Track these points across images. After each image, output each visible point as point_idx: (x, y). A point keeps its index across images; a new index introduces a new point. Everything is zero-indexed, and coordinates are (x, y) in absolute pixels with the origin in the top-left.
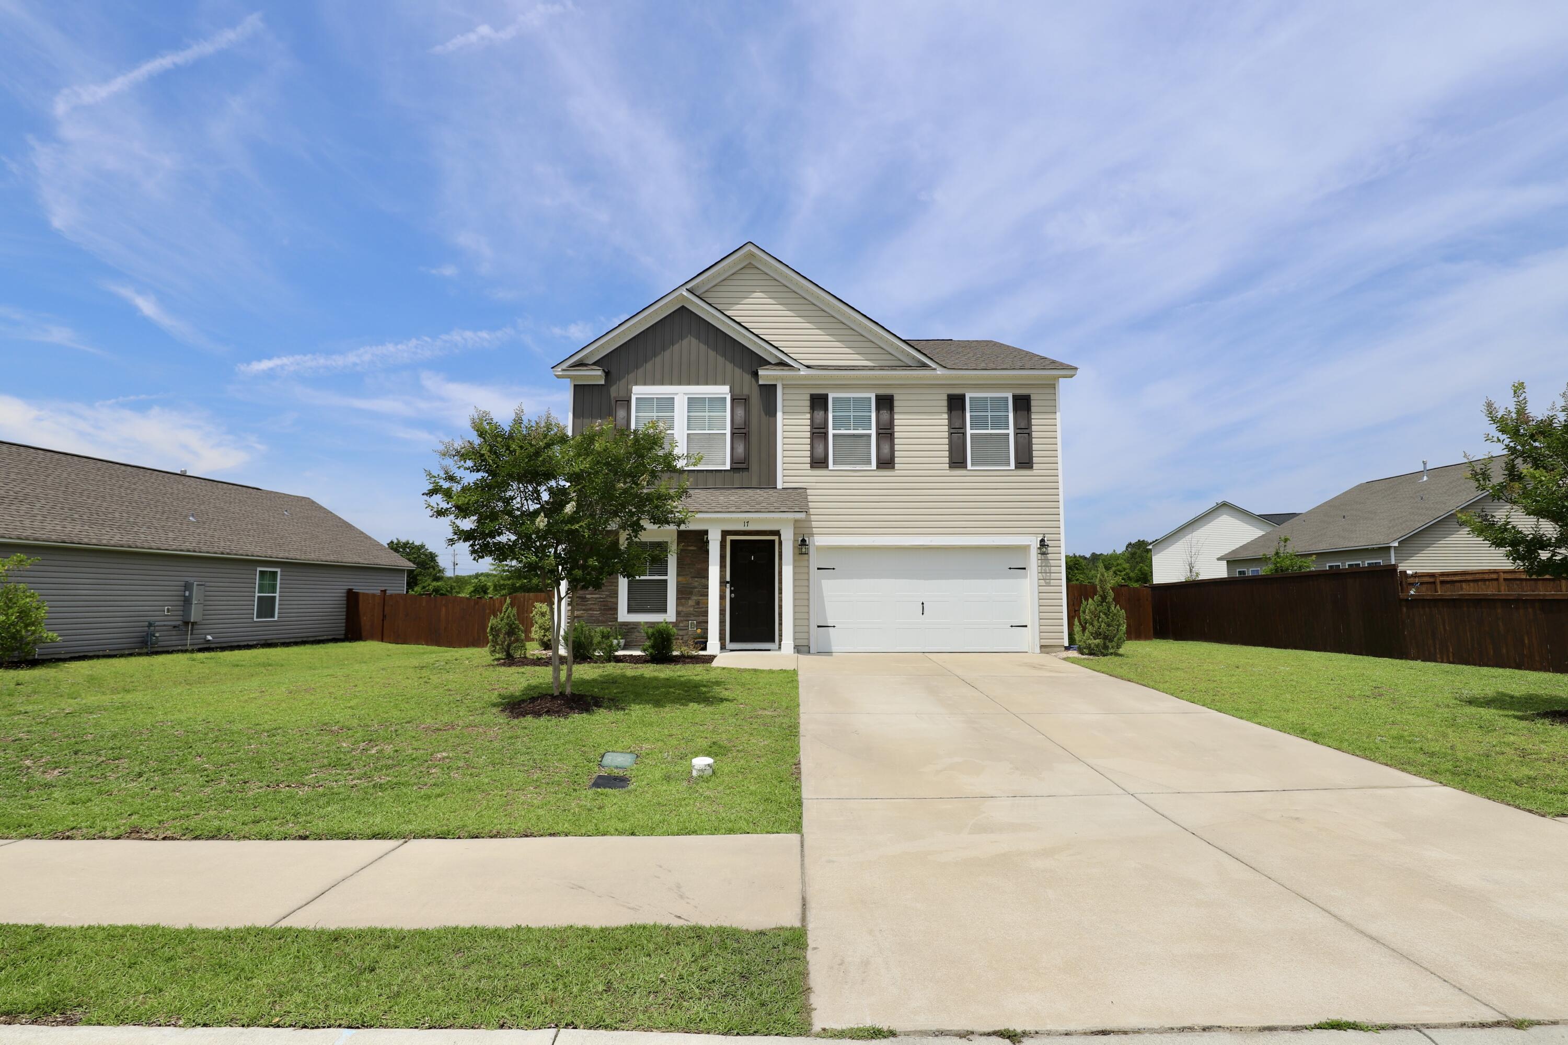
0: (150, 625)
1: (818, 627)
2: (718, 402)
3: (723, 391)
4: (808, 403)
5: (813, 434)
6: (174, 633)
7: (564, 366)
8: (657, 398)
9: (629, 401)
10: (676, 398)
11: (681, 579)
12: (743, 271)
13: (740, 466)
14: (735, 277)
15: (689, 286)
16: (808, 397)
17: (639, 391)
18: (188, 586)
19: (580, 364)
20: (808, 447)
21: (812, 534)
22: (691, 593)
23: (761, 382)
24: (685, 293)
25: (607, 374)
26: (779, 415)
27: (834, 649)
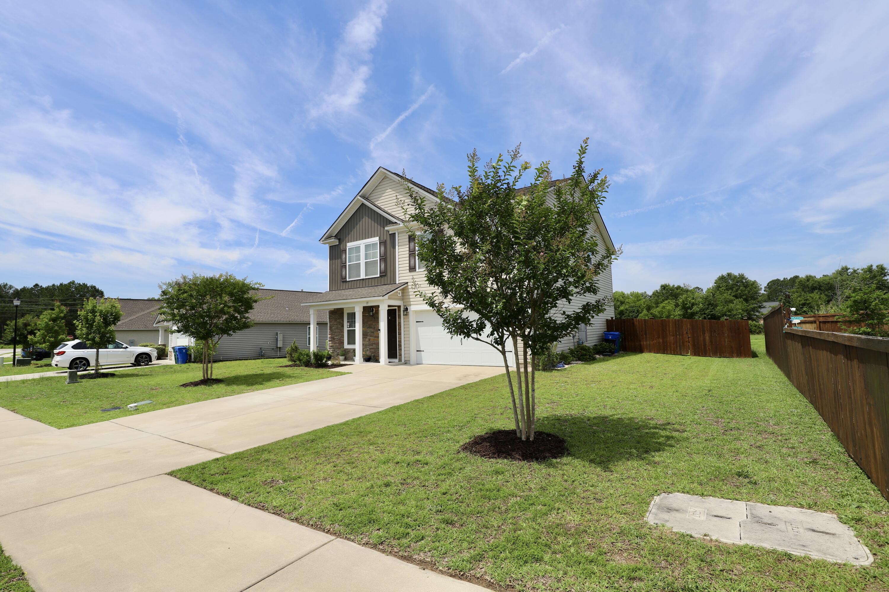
0: (261, 349)
1: (417, 351)
2: (374, 245)
3: (376, 240)
4: (408, 240)
5: (410, 255)
6: (273, 351)
7: (323, 239)
8: (355, 247)
9: (346, 250)
10: (361, 246)
11: (364, 328)
12: (383, 181)
13: (383, 274)
14: (381, 184)
15: (360, 194)
16: (408, 237)
17: (350, 245)
18: (277, 334)
19: (329, 237)
20: (408, 262)
21: (410, 305)
22: (367, 335)
23: (390, 233)
24: (359, 198)
25: (339, 240)
26: (397, 247)
27: (424, 362)
